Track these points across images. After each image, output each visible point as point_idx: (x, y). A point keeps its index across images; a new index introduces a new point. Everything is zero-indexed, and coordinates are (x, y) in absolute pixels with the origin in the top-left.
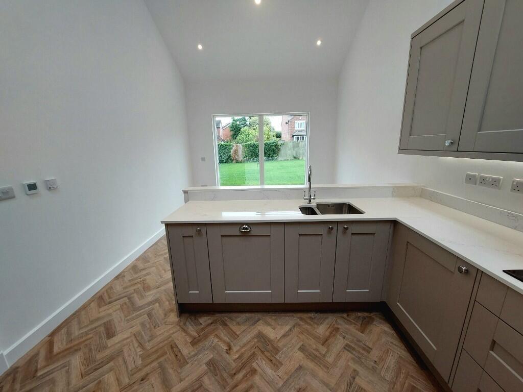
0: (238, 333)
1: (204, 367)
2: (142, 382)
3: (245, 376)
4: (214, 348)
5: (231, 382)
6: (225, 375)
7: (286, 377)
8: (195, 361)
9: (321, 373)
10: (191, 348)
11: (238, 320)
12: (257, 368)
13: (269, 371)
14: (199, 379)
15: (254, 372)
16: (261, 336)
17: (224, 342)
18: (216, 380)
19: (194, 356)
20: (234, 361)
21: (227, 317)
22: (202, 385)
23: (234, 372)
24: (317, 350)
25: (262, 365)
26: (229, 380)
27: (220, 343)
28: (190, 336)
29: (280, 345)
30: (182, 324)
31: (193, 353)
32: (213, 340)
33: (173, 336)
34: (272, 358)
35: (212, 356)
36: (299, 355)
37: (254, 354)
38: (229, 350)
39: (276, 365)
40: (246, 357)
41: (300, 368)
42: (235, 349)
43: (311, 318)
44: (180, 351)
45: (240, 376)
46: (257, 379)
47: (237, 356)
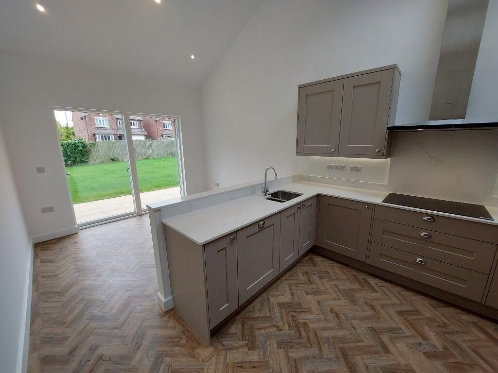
0: (268, 315)
1: (281, 351)
3: (305, 331)
4: (269, 336)
5: (304, 340)
6: (297, 341)
7: (320, 312)
8: (270, 354)
9: (327, 297)
10: (256, 352)
11: (256, 308)
12: (304, 321)
13: (311, 317)
14: (288, 359)
15: (305, 324)
16: (282, 305)
17: (269, 327)
18: (296, 348)
19: (265, 352)
20: (289, 330)
21: (247, 313)
22: (295, 360)
23: (298, 335)
24: (313, 289)
25: (303, 317)
26: (302, 341)
27: (267, 330)
28: (242, 347)
29: (296, 300)
30: (220, 347)
31: (261, 353)
32: (260, 334)
33: (228, 361)
34: (303, 310)
35: (275, 341)
36: (310, 297)
37: (293, 317)
38: (279, 328)
39: (309, 311)
40: (291, 321)
41: (319, 302)
42: (280, 324)
43: (292, 276)
44: (251, 362)
45: (303, 333)
46: (311, 325)
47: (287, 327)
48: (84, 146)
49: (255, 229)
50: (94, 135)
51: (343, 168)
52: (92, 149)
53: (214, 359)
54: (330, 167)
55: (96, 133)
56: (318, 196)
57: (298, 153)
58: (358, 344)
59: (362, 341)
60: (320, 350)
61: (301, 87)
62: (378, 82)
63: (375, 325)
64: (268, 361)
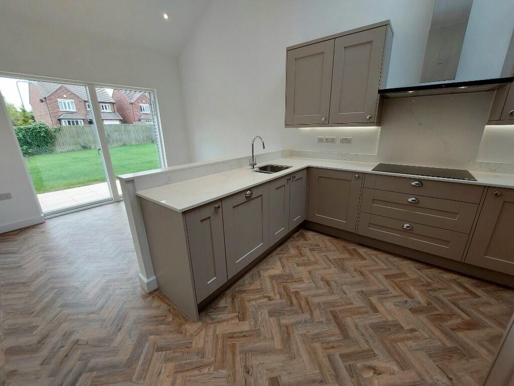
0: (259, 287)
1: (272, 320)
2: (250, 373)
3: (297, 298)
4: (260, 307)
5: (296, 307)
6: (288, 309)
7: (311, 281)
8: (261, 323)
9: (318, 267)
10: (247, 322)
11: (247, 282)
12: (296, 290)
13: (302, 286)
14: (280, 325)
15: (297, 293)
16: (272, 278)
17: (260, 298)
18: (288, 315)
19: (256, 322)
20: (281, 299)
21: (237, 287)
22: (286, 326)
23: (289, 303)
24: (303, 260)
25: (293, 287)
26: (294, 308)
27: (258, 301)
28: (232, 319)
29: (288, 271)
30: (209, 321)
31: (252, 323)
32: (250, 306)
33: (217, 332)
34: (294, 280)
35: (266, 311)
36: (301, 268)
37: (284, 287)
38: (270, 298)
39: (300, 280)
40: (282, 291)
41: (310, 272)
42: (272, 294)
43: (282, 250)
44: (242, 332)
45: (295, 301)
46: (302, 293)
47: (279, 296)
48: (47, 132)
49: (242, 199)
50: (59, 120)
51: (333, 140)
52: (57, 135)
53: (203, 333)
54: (320, 140)
55: (61, 117)
56: (308, 169)
57: (287, 125)
58: (349, 307)
59: (352, 303)
60: (312, 314)
61: (289, 50)
62: (370, 42)
63: (364, 289)
64: (259, 329)
